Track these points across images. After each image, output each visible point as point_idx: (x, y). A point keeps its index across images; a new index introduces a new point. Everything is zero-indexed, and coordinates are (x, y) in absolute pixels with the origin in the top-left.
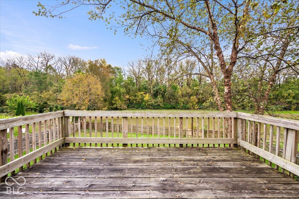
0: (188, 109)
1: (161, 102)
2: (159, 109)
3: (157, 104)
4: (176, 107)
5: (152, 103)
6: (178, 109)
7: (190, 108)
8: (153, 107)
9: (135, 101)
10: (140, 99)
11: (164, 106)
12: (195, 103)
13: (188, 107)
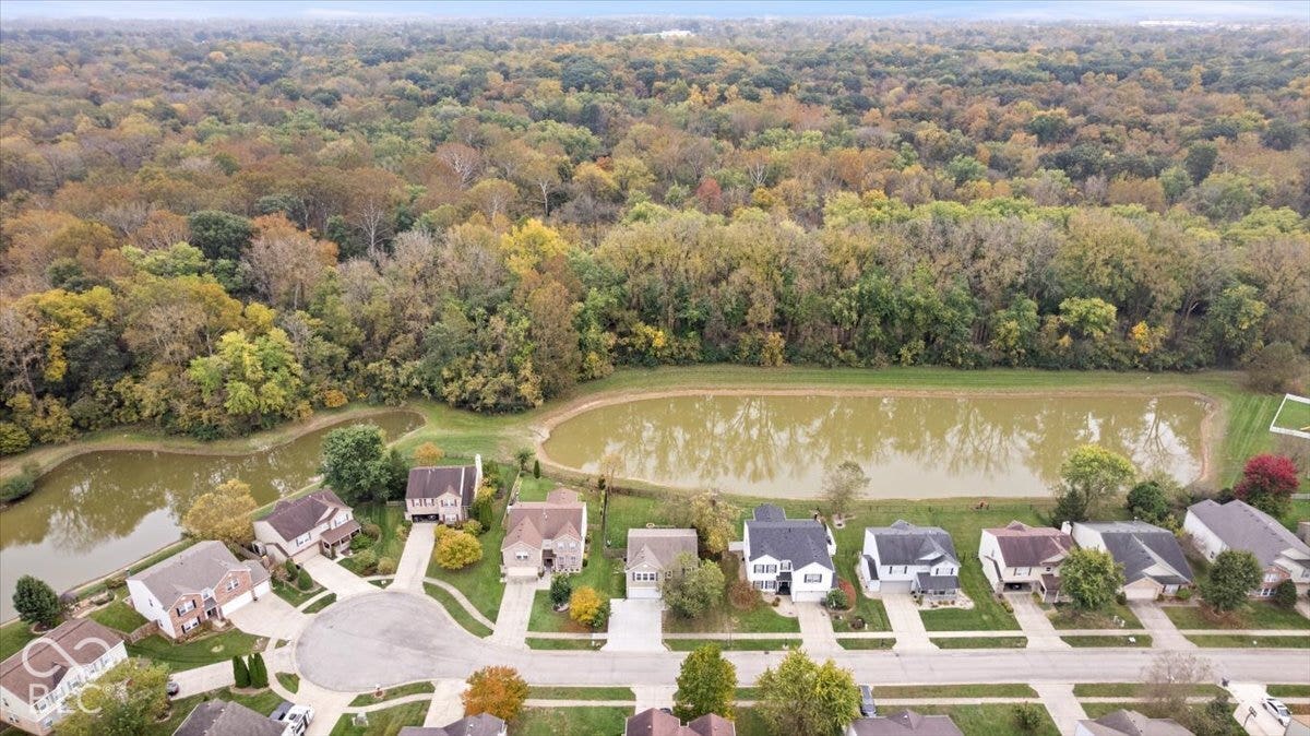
0: (759, 365)
1: (693, 348)
3: (684, 354)
5: (673, 352)
7: (764, 363)
8: (676, 360)
9: (630, 350)
10: (644, 345)
12: (777, 351)
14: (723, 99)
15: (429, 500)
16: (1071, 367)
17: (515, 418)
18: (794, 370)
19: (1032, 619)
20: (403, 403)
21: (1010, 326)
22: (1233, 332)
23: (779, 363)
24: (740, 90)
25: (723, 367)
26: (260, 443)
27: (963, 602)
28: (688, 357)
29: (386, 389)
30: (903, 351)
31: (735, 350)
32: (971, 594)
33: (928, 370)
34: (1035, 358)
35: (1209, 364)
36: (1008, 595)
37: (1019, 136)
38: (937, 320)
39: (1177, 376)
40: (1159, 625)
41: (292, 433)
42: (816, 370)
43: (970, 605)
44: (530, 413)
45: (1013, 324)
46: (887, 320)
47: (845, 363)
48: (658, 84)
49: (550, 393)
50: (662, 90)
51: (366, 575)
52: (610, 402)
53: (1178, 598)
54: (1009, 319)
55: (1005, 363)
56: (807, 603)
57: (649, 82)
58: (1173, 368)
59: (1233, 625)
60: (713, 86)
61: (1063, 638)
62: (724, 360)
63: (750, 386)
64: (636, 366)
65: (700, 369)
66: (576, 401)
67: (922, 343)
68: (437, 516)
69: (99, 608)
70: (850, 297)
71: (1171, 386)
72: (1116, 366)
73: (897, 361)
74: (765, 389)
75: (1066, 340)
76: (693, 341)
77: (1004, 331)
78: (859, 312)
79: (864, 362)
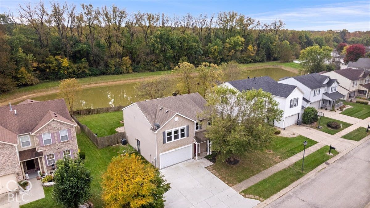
0: (121, 73)
1: (85, 68)
2: (84, 77)
3: (81, 71)
4: (106, 71)
5: (74, 70)
6: (110, 74)
7: (123, 72)
8: (76, 75)
9: (48, 70)
10: (56, 66)
11: (90, 73)
12: (129, 65)
13: (121, 71)
23: (131, 71)
28: (84, 73)
31: (107, 68)
38: (191, 47)
43: (350, 106)
45: (216, 47)
46: (173, 48)
54: (213, 46)
55: (216, 62)
62: (103, 73)
67: (186, 57)
72: (246, 62)
75: (232, 52)
76: (84, 64)
77: (213, 50)
78: (162, 44)
79: (166, 67)
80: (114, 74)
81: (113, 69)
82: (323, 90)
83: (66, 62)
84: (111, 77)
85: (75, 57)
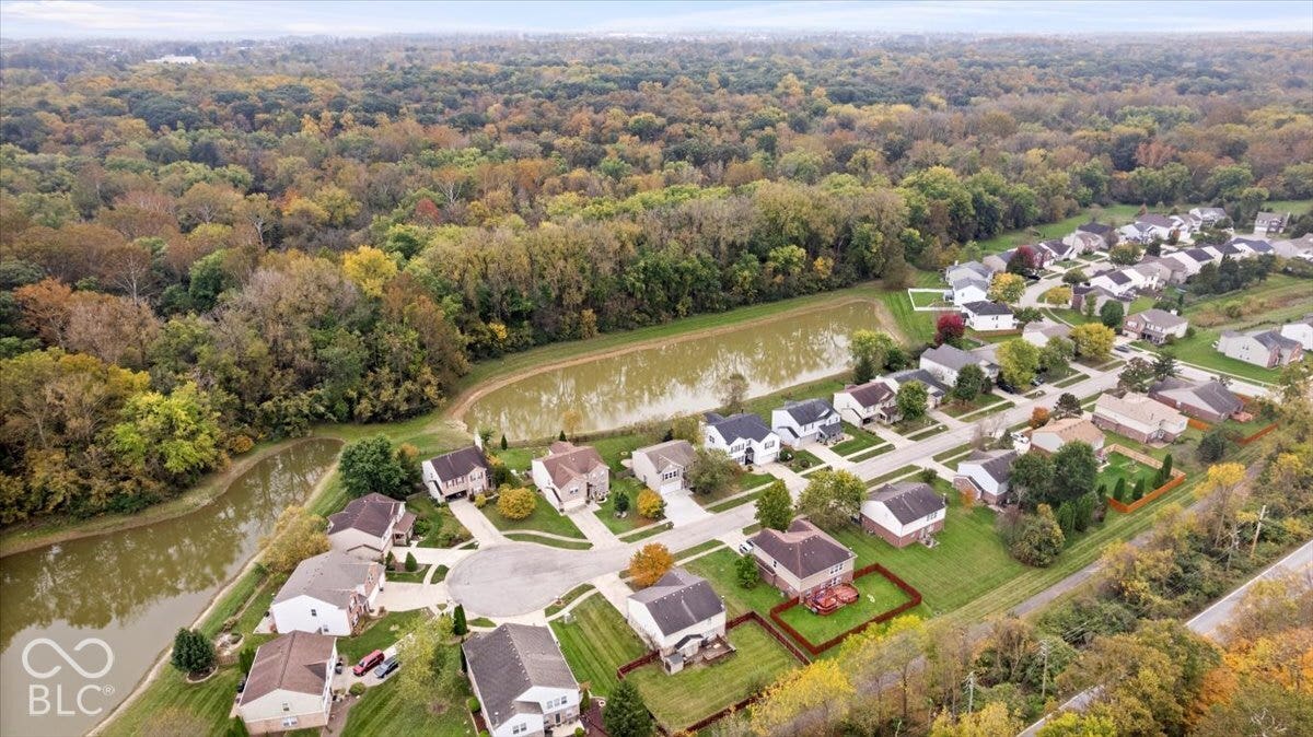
1: (528, 335)
3: (522, 341)
5: (513, 341)
10: (490, 339)
11: (535, 342)
12: (592, 324)
14: (338, 126)
15: (460, 479)
16: (784, 297)
17: (427, 419)
18: (605, 337)
19: (888, 435)
20: (310, 433)
21: (745, 274)
22: (869, 255)
23: (595, 333)
24: (355, 116)
25: (553, 346)
26: (197, 499)
27: (849, 438)
28: (527, 343)
29: (288, 424)
30: (679, 307)
31: (559, 331)
32: (850, 433)
33: (697, 318)
34: (763, 295)
35: (857, 280)
36: (866, 427)
37: (625, 137)
38: (698, 279)
39: (845, 291)
40: (943, 418)
41: (220, 484)
42: (622, 333)
43: (852, 438)
44: (436, 411)
45: (746, 273)
46: (666, 284)
47: (642, 324)
48: (261, 116)
49: (446, 390)
50: (266, 123)
51: (453, 546)
52: (488, 390)
53: (943, 403)
54: (742, 269)
55: (745, 303)
56: (767, 464)
57: (250, 114)
58: (840, 286)
59: (974, 409)
60: (326, 114)
61: (909, 439)
62: (552, 340)
63: (586, 354)
64: (485, 359)
65: (538, 351)
66: (464, 395)
67: (690, 299)
68: (464, 493)
69: (237, 646)
70: (637, 271)
71: (845, 297)
72: (809, 291)
73: (676, 315)
74: (599, 355)
75: (779, 278)
76: (527, 329)
77: (740, 279)
78: (646, 282)
79: (654, 321)
80: (569, 340)
81: (568, 332)
82: (817, 424)
83: (500, 329)
84: (565, 344)
85: (513, 319)
